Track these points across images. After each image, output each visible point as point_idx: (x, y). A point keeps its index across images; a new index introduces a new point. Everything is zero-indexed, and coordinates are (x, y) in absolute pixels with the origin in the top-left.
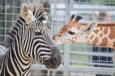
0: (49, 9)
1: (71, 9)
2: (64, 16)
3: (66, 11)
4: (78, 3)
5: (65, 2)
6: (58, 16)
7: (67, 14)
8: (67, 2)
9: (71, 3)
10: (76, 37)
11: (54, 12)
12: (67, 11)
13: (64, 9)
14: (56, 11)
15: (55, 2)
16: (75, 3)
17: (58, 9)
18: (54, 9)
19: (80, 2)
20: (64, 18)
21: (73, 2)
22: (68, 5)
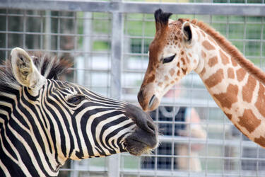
0: (73, 71)
1: (122, 69)
2: (108, 87)
3: (112, 75)
4: (140, 57)
5: (109, 54)
6: (93, 86)
7: (115, 82)
8: (113, 55)
9: (122, 57)
10: (182, 59)
11: (85, 78)
12: (115, 74)
13: (108, 71)
14: (88, 75)
15: (86, 55)
16: (133, 56)
17: (92, 71)
18: (85, 70)
19: (143, 54)
20: (107, 92)
21: (128, 53)
22: (115, 60)
